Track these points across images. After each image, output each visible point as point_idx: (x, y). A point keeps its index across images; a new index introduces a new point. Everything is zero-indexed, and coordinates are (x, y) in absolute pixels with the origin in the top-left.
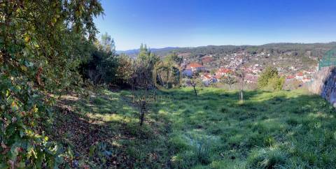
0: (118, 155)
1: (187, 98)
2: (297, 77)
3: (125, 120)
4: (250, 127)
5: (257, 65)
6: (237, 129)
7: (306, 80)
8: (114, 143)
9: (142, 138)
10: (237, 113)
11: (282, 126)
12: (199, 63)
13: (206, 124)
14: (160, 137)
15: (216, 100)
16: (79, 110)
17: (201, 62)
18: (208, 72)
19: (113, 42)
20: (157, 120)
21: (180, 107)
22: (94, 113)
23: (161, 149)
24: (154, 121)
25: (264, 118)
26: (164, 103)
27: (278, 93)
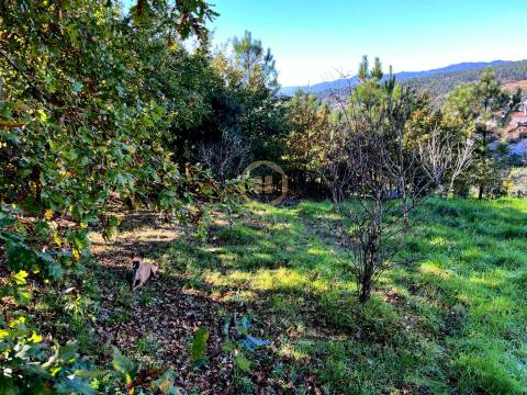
0: (297, 383)
3: (316, 284)
8: (285, 351)
9: (366, 339)
14: (424, 343)
16: (181, 268)
19: (268, 58)
20: (413, 290)
21: (500, 263)
22: (224, 270)
23: (426, 382)
24: (404, 292)
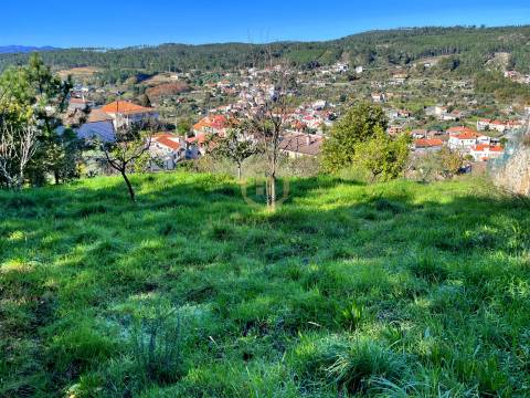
1: (102, 210)
2: (454, 142)
4: (296, 277)
5: (322, 103)
6: (259, 282)
7: (487, 152)
10: (260, 241)
11: (394, 280)
12: (135, 100)
13: (170, 277)
15: (196, 205)
17: (141, 97)
18: (170, 128)
25: (338, 256)
26: (17, 236)
27: (384, 187)
